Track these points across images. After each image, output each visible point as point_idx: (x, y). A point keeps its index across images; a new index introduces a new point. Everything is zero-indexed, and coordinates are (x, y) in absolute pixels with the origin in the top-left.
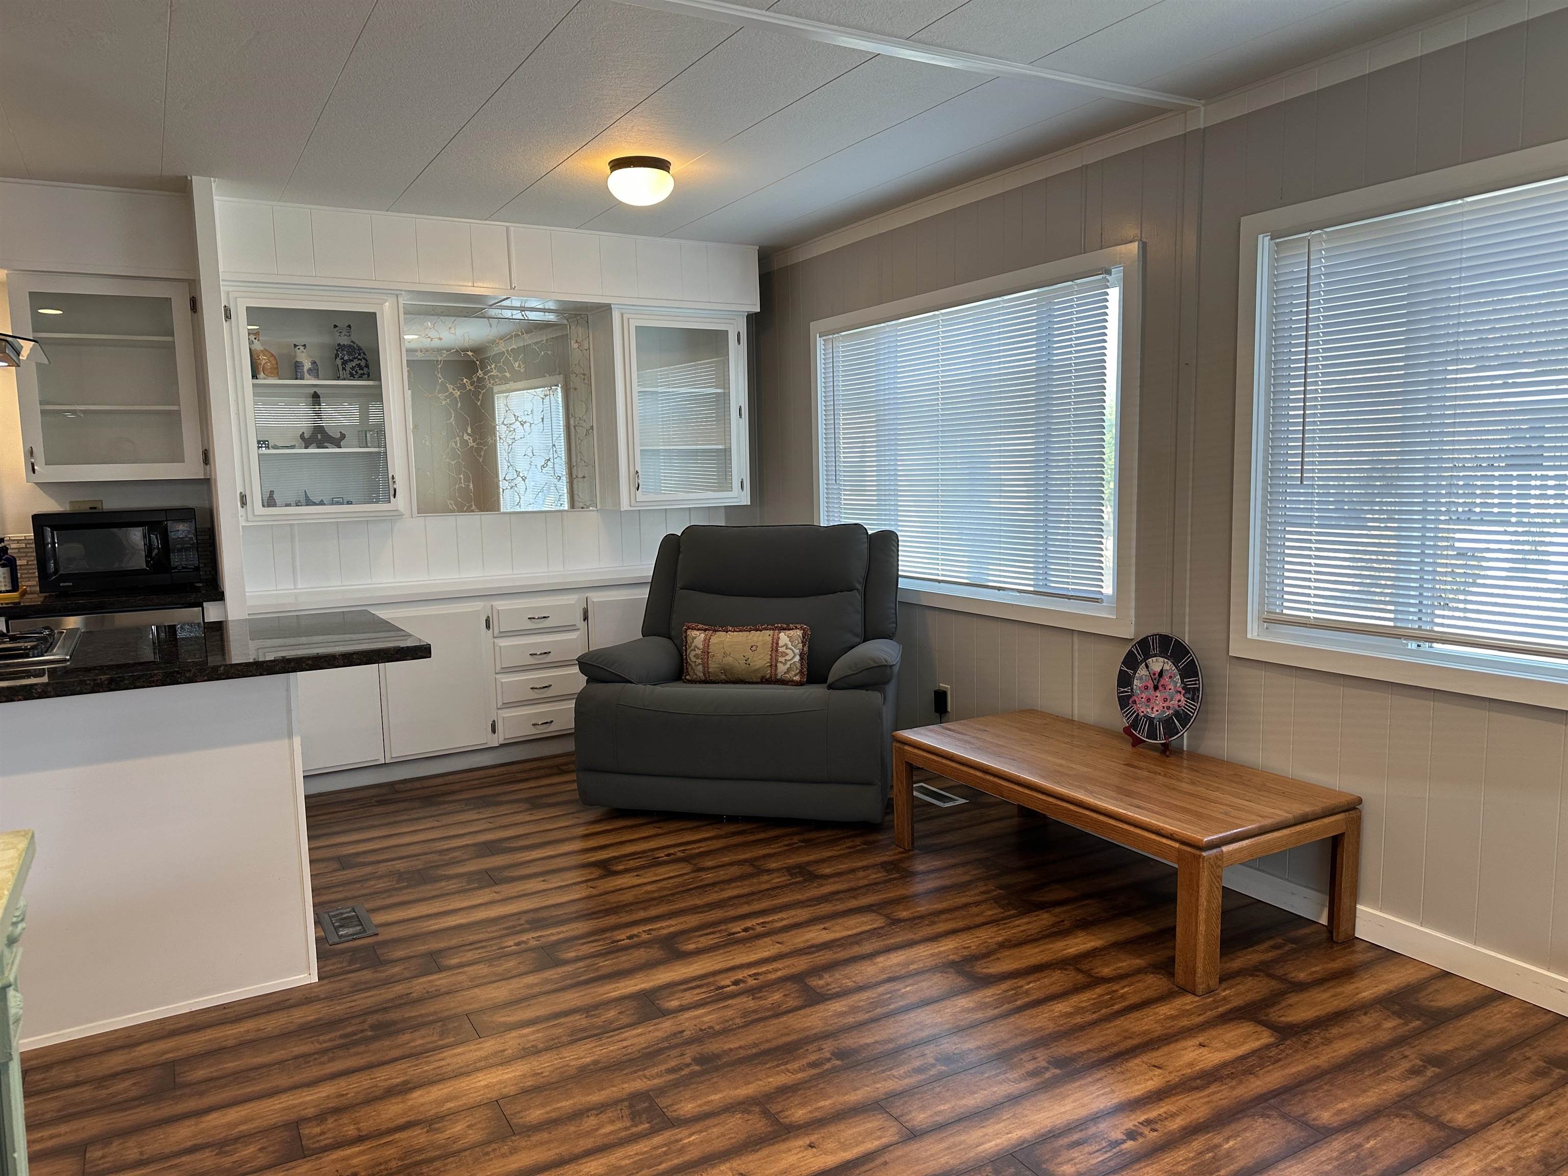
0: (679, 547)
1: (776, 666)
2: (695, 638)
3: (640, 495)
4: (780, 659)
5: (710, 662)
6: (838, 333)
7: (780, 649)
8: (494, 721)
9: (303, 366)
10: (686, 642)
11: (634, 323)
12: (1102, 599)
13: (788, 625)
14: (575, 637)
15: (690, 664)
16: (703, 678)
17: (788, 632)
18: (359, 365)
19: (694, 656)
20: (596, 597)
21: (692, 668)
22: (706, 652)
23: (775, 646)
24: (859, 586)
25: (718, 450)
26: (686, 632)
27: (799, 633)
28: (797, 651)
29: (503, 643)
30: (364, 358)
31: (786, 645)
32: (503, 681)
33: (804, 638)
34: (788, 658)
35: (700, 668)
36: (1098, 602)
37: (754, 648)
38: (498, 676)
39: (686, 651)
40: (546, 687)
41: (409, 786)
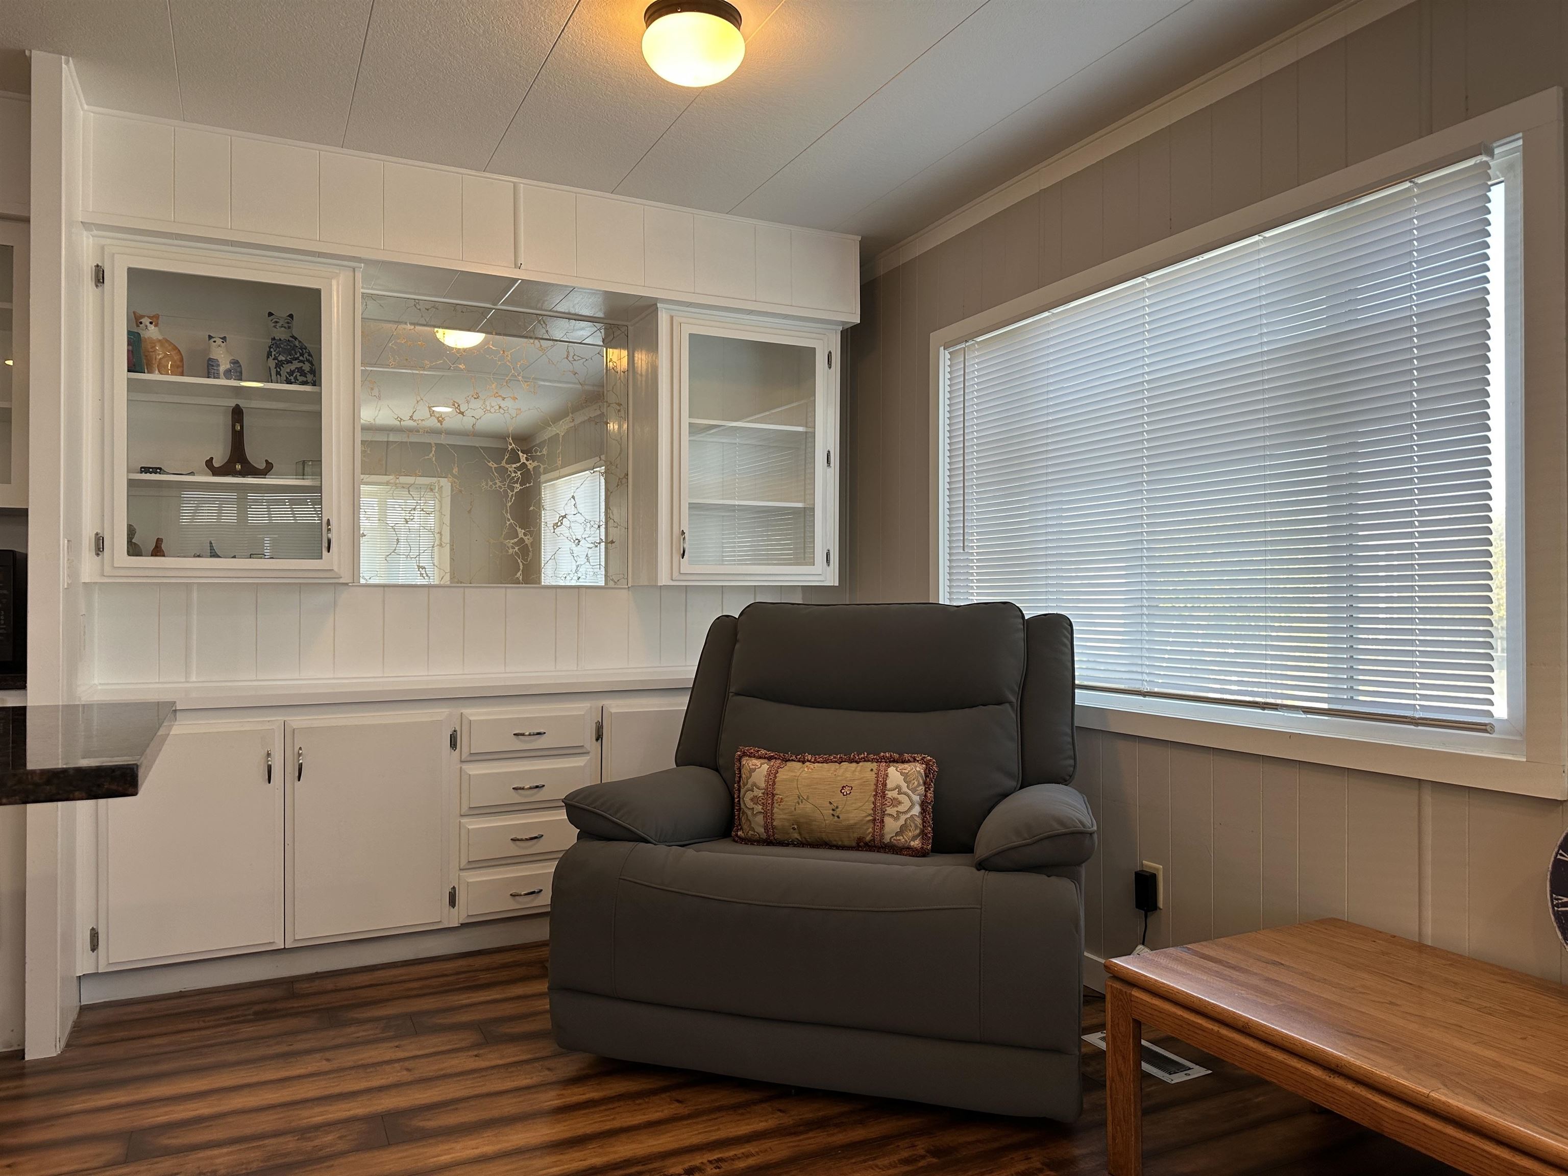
0: (736, 635)
1: (882, 821)
2: (754, 770)
3: (686, 565)
4: (890, 810)
5: (775, 810)
6: (972, 339)
7: (890, 794)
8: (454, 888)
9: (219, 365)
10: (740, 777)
11: (687, 330)
12: (1492, 726)
13: (901, 754)
14: (582, 764)
15: (744, 813)
16: (764, 836)
17: (901, 766)
18: (300, 370)
19: (752, 800)
20: (615, 706)
21: (748, 820)
22: (770, 794)
23: (881, 789)
24: (1013, 699)
25: (795, 511)
26: (740, 760)
27: (919, 768)
28: (916, 798)
29: (475, 770)
30: (308, 360)
31: (898, 787)
32: (470, 827)
33: (927, 776)
34: (901, 808)
35: (760, 819)
36: (1485, 731)
37: (847, 790)
38: (464, 820)
39: (739, 791)
40: (536, 838)
41: (317, 985)
